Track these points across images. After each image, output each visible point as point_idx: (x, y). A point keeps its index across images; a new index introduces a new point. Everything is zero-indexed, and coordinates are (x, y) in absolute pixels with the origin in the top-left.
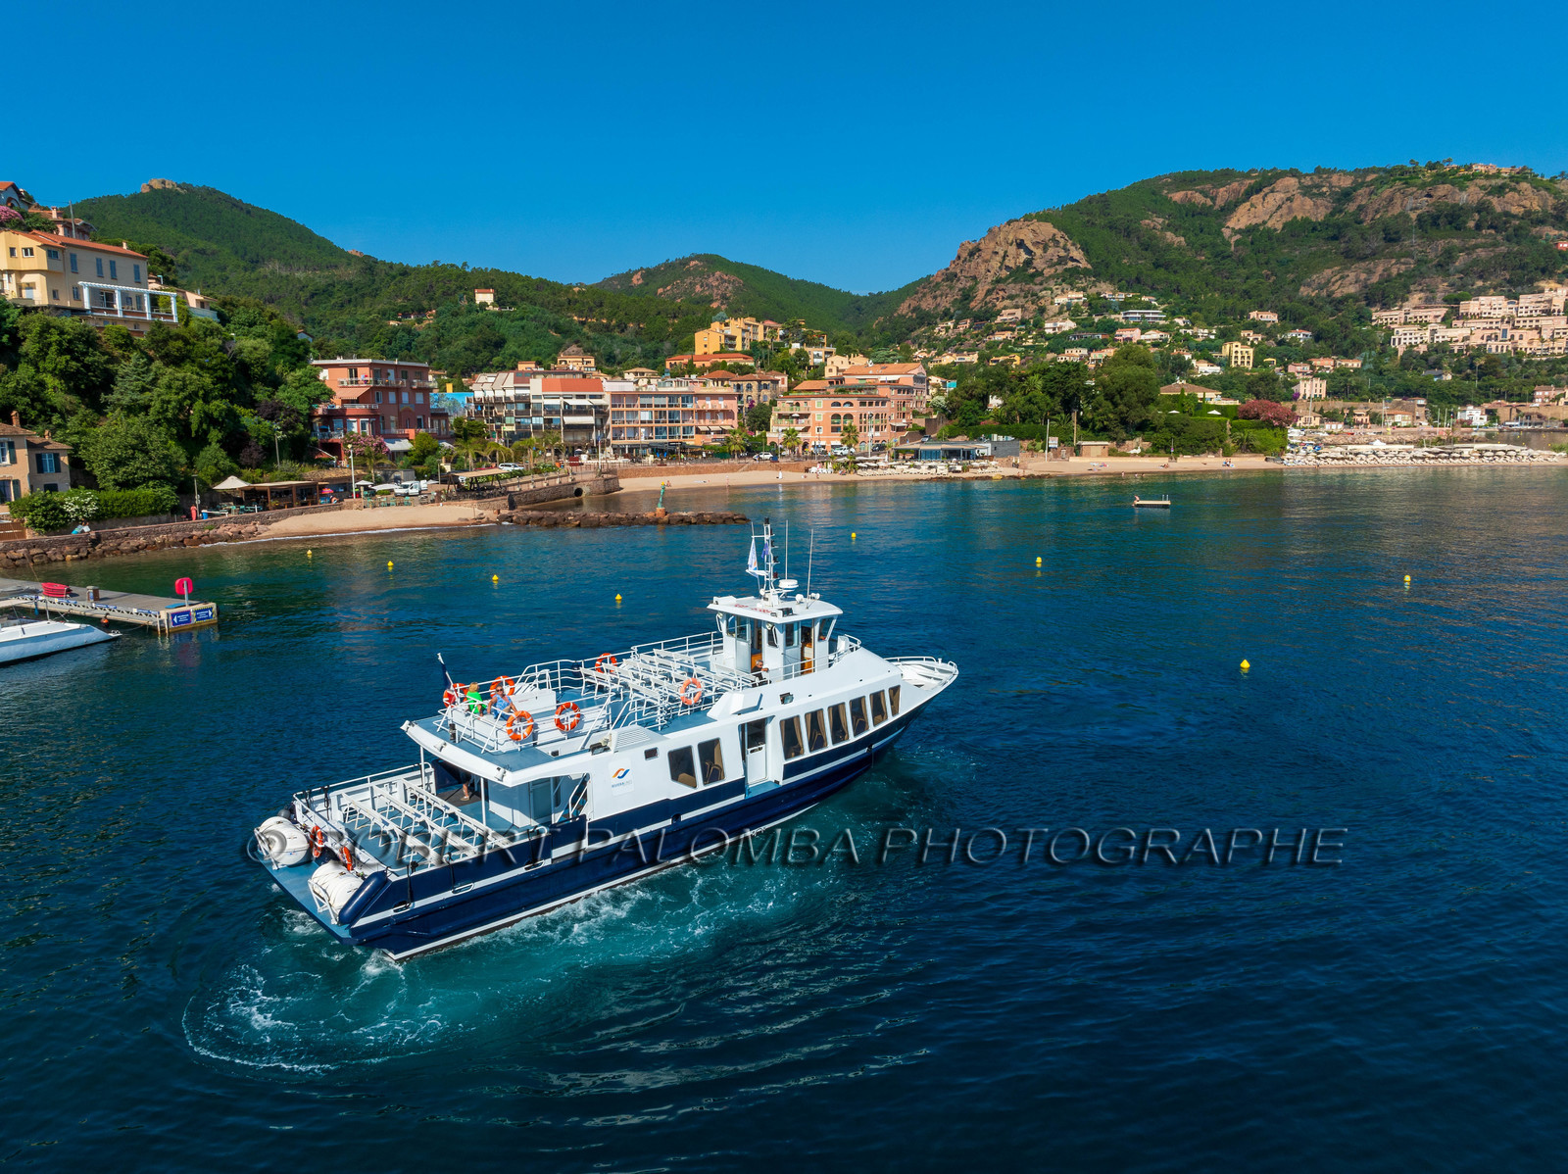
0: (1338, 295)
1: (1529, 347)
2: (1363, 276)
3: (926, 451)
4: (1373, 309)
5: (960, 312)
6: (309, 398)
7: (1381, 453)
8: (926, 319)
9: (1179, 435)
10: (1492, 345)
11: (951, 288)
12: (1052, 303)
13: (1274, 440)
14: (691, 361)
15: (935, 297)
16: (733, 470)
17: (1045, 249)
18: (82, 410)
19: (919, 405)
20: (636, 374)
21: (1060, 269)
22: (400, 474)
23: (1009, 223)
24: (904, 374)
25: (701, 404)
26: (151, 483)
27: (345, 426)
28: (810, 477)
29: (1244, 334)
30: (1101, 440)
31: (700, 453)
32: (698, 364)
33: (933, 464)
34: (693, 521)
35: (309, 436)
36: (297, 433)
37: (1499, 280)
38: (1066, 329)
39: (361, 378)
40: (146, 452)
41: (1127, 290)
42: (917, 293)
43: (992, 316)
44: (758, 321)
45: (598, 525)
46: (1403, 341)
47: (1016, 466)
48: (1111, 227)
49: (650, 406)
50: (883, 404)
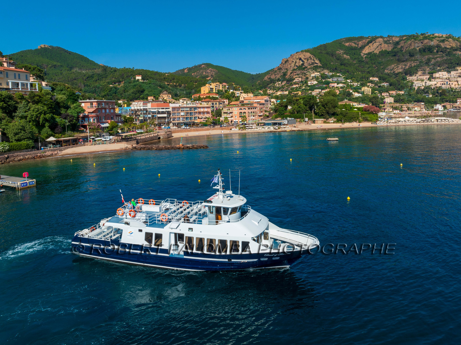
0: (396, 72)
1: (455, 87)
2: (404, 67)
3: (267, 123)
4: (407, 76)
5: (283, 79)
6: (77, 112)
7: (407, 121)
8: (273, 81)
9: (345, 117)
10: (444, 86)
11: (280, 72)
12: (310, 76)
13: (374, 118)
14: (200, 96)
15: (275, 75)
16: (208, 130)
17: (308, 60)
18: (7, 118)
19: (267, 108)
20: (183, 100)
21: (312, 66)
22: (104, 134)
23: (297, 53)
24: (262, 99)
25: (200, 110)
26: (26, 140)
27: (88, 120)
28: (232, 132)
29: (368, 84)
30: (321, 118)
31: (199, 125)
32: (202, 97)
33: (269, 127)
34: (191, 148)
35: (78, 123)
36: (73, 123)
37: (444, 67)
38: (315, 84)
39: (94, 105)
40: (25, 131)
41: (333, 72)
42: (270, 74)
43: (292, 80)
44: (220, 83)
45: (162, 150)
46: (416, 86)
47: (295, 127)
48: (327, 54)
49: (184, 111)
50: (255, 108)
